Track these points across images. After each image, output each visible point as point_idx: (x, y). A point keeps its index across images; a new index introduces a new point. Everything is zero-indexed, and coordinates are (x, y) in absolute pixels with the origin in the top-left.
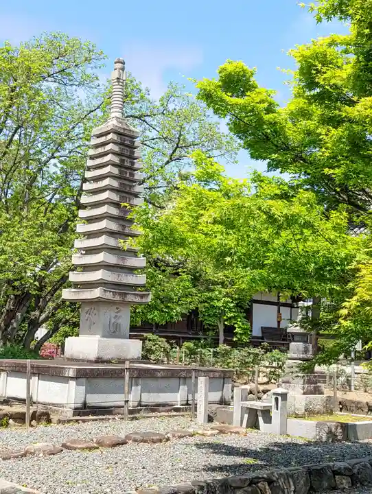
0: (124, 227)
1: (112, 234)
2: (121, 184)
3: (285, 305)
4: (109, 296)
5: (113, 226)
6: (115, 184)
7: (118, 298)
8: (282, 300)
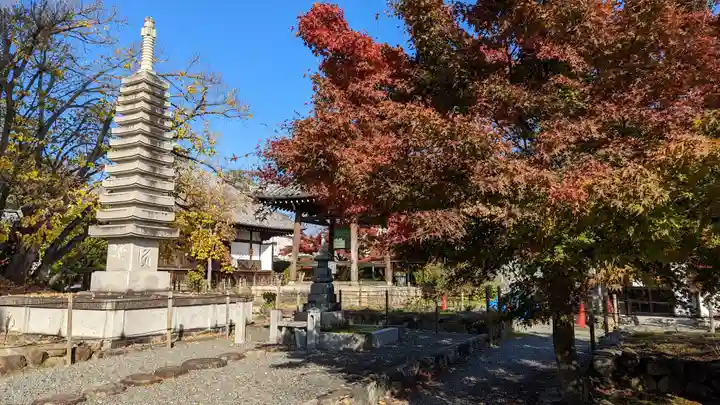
0: (155, 169)
1: (143, 174)
2: (152, 130)
3: (255, 242)
4: (140, 232)
5: (145, 167)
6: (147, 129)
7: (148, 233)
8: (254, 239)
